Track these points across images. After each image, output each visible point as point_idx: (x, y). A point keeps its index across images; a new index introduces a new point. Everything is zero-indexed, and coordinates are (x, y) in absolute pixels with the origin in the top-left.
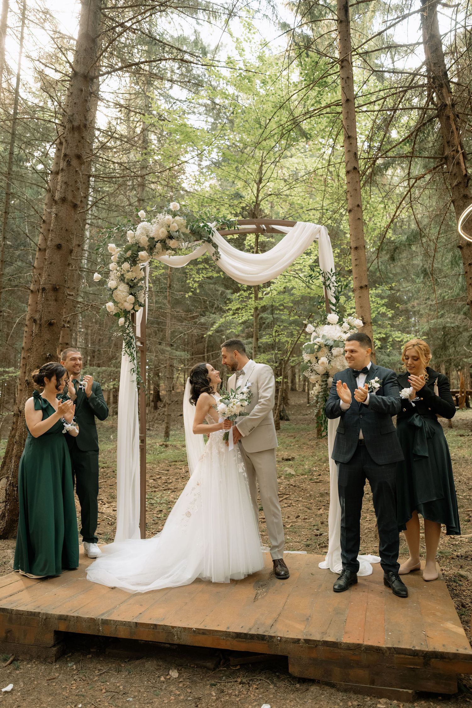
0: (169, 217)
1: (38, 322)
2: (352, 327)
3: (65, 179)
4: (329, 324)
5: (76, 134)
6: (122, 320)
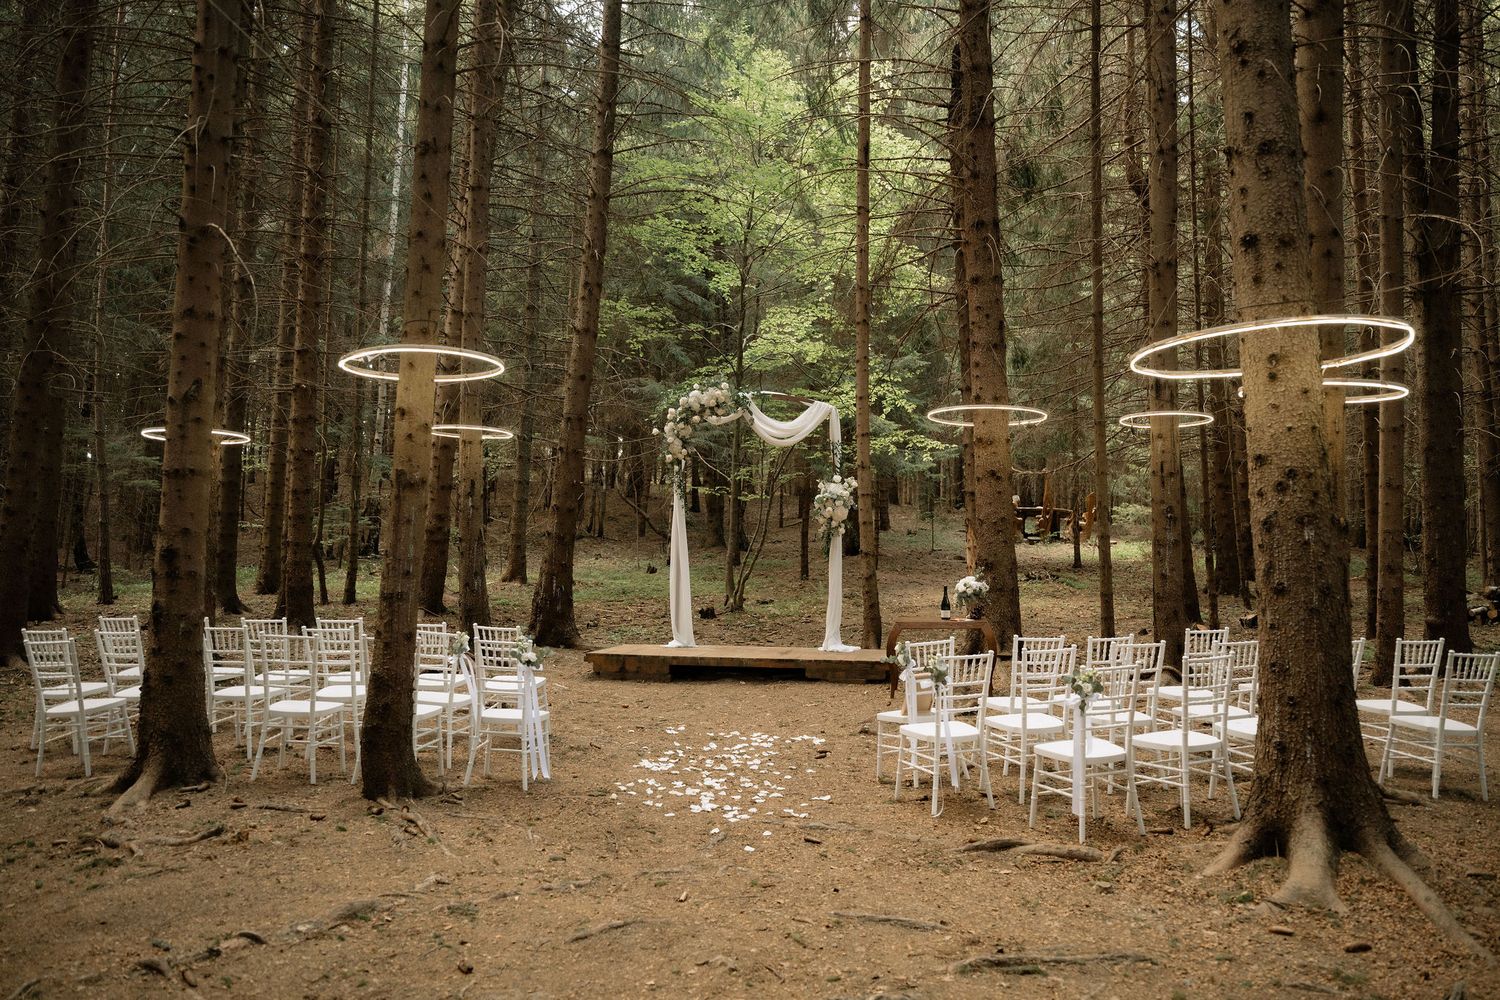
0: (719, 392)
2: (850, 486)
3: (587, 309)
4: (834, 482)
6: (676, 468)
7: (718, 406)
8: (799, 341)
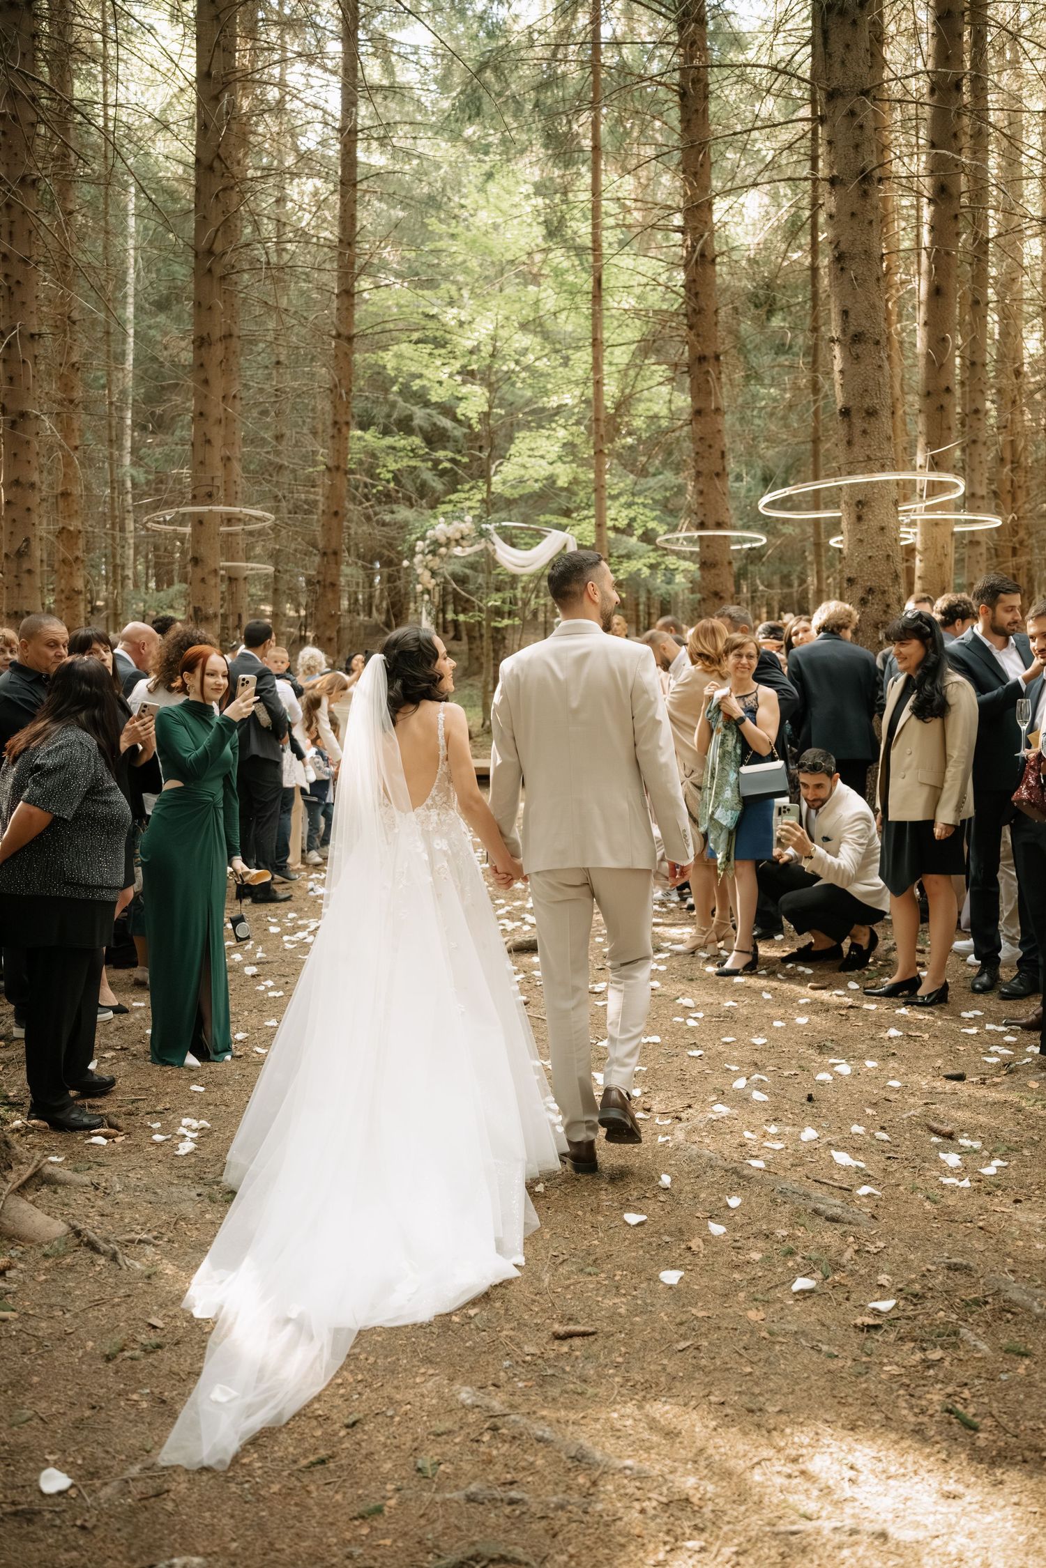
0: (463, 525)
6: (426, 597)
7: (462, 538)
8: (551, 464)
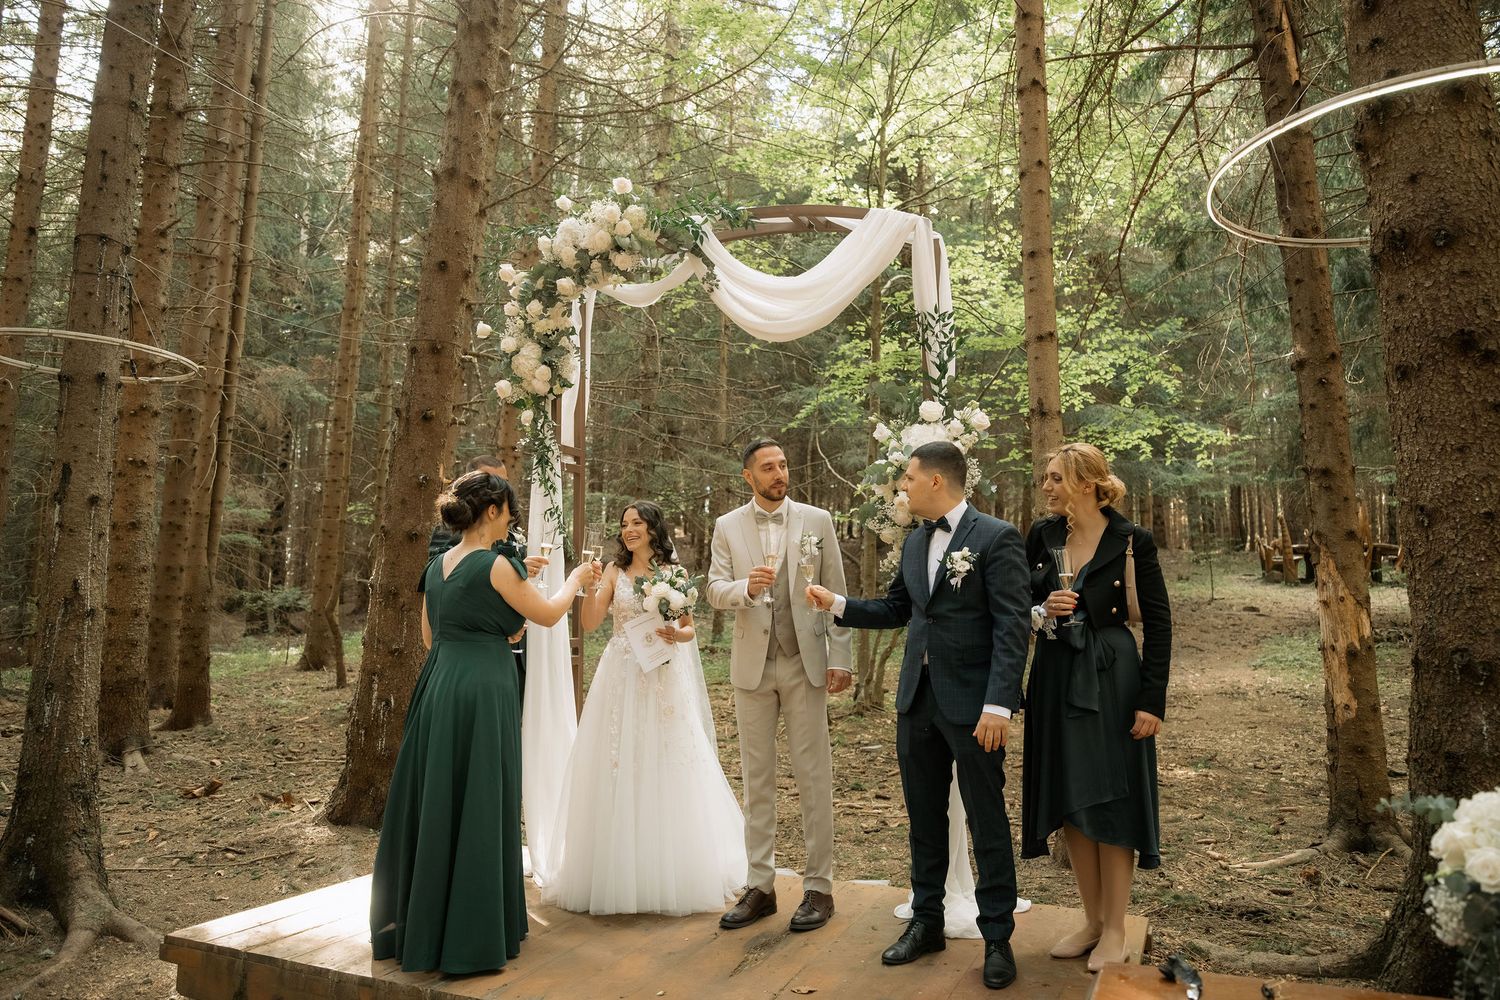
0: (614, 208)
1: (404, 414)
2: (968, 428)
3: (454, 132)
4: (923, 422)
5: (477, 41)
7: (620, 251)
